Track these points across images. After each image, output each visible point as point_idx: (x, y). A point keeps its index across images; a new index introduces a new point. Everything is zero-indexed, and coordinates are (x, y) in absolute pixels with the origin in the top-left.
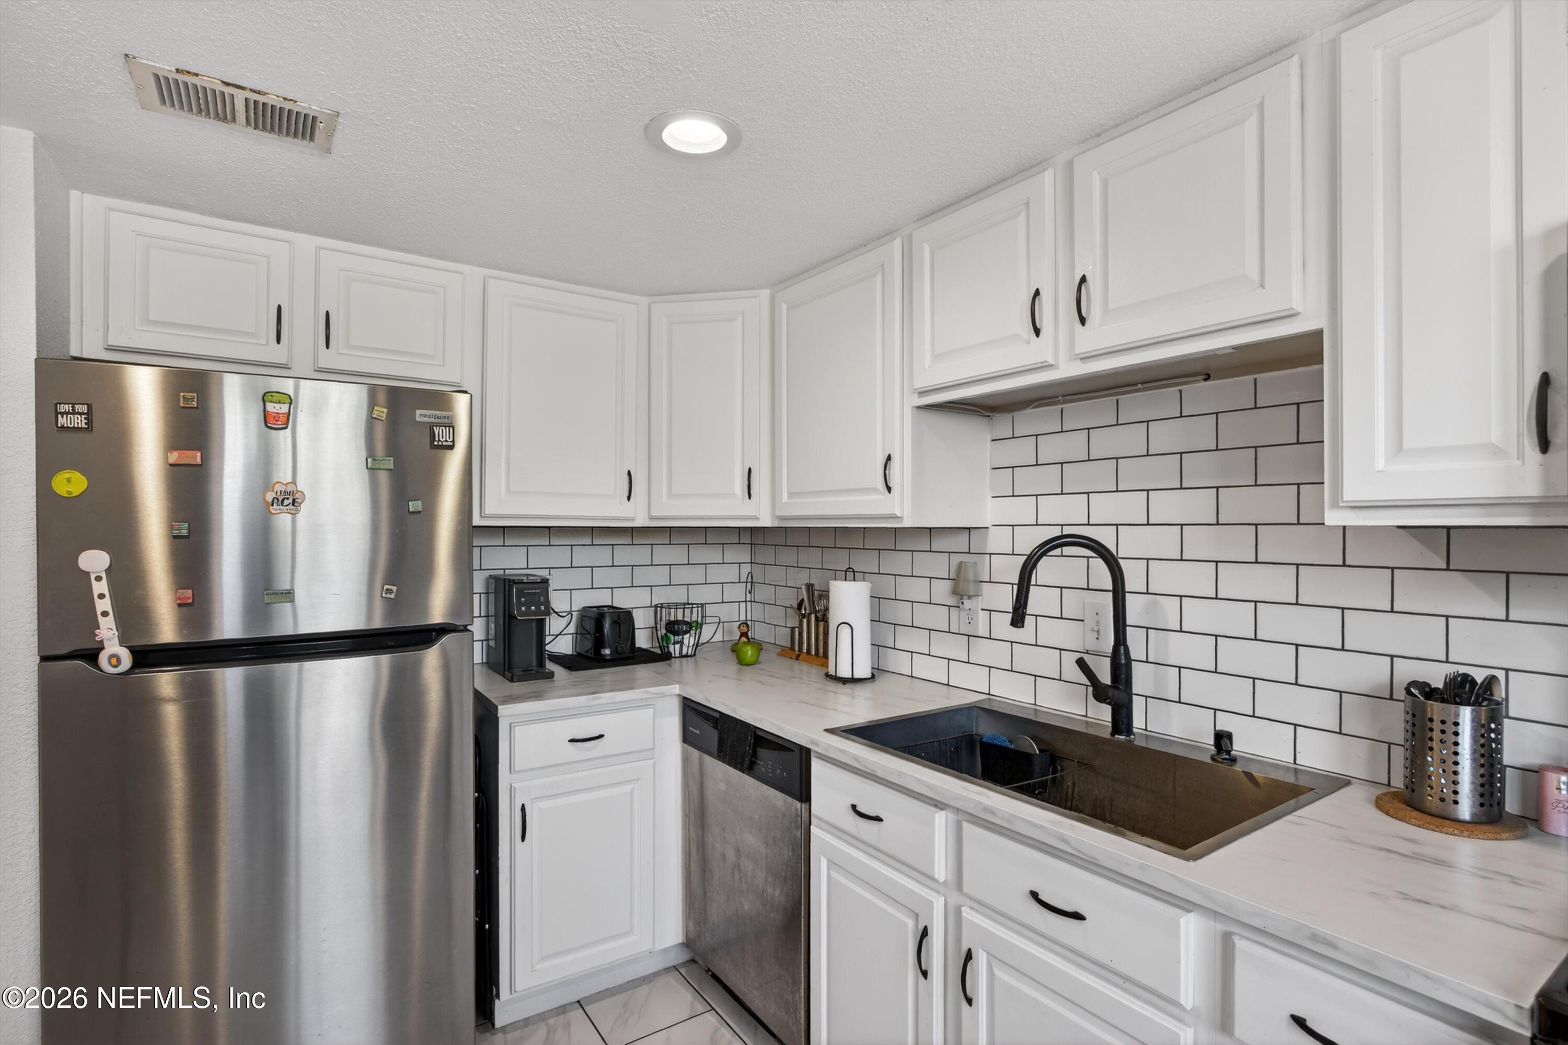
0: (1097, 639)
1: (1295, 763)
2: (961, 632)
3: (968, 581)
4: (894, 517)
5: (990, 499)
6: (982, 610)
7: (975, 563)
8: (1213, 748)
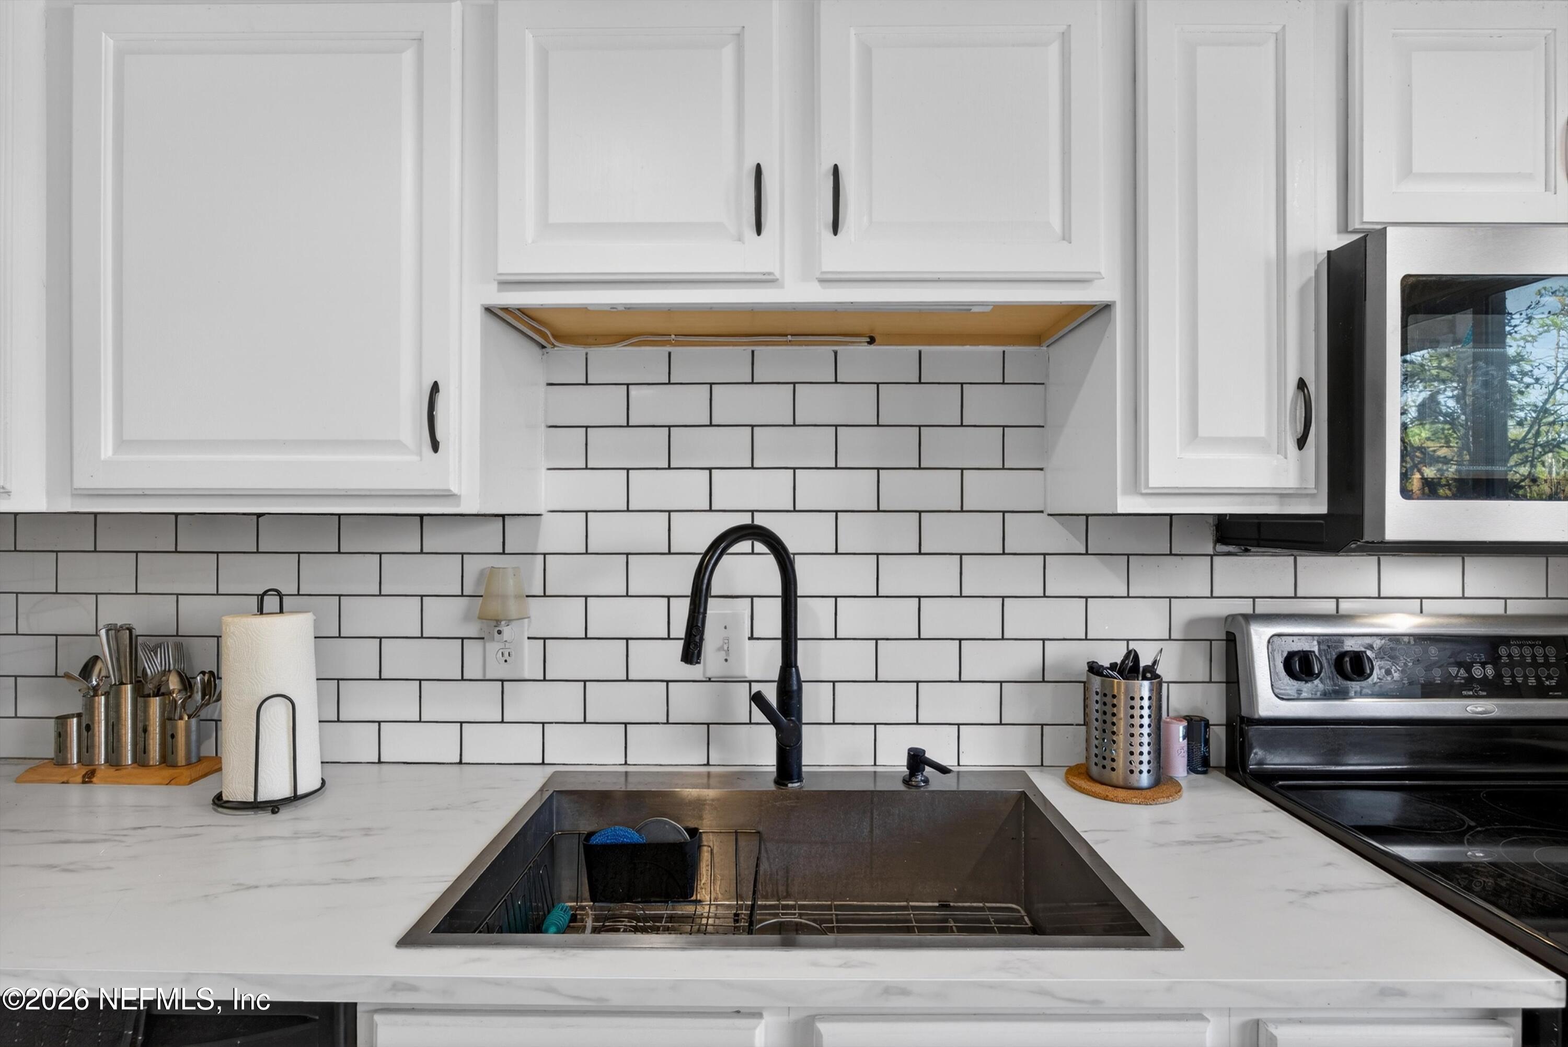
0: (726, 660)
1: (959, 765)
2: (487, 678)
3: (504, 597)
4: (448, 496)
5: (544, 471)
6: (529, 638)
7: (516, 569)
8: (905, 769)
